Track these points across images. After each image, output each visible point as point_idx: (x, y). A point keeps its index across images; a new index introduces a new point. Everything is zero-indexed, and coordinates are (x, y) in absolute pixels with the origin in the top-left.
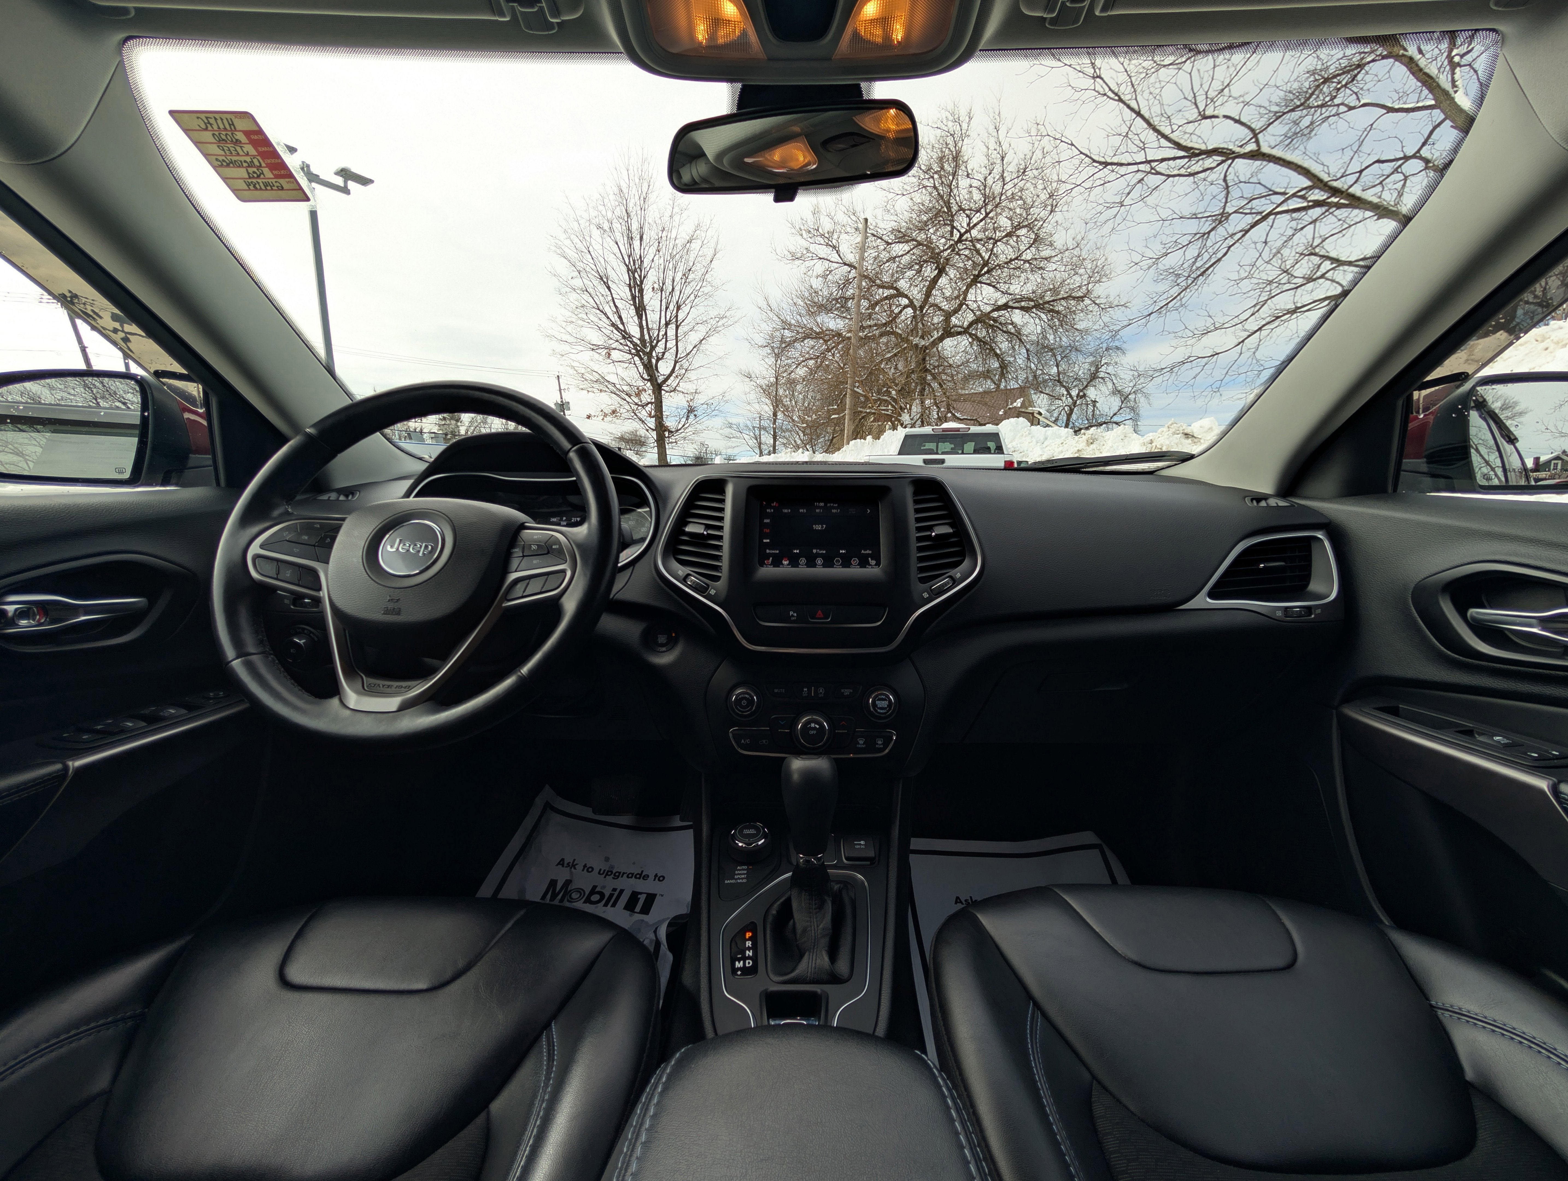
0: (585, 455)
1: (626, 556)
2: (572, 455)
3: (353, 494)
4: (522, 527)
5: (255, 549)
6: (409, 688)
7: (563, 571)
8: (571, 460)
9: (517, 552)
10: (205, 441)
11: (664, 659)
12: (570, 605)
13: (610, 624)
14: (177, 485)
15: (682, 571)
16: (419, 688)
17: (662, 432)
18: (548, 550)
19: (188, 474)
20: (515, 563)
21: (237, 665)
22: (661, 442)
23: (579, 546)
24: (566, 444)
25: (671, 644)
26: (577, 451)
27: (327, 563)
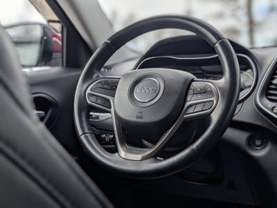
0: (223, 45)
1: (243, 95)
2: (218, 45)
3: (110, 69)
4: (193, 80)
5: (88, 91)
6: (145, 151)
7: (212, 101)
8: (216, 48)
9: (191, 92)
10: (60, 48)
11: (259, 153)
12: (215, 117)
13: (231, 133)
14: (49, 66)
15: (271, 105)
16: (149, 152)
17: (252, 25)
18: (204, 91)
19: (53, 61)
20: (189, 98)
21: (83, 137)
22: (251, 32)
23: (220, 89)
24: (214, 40)
25: (264, 144)
26: (220, 43)
27: (114, 97)
